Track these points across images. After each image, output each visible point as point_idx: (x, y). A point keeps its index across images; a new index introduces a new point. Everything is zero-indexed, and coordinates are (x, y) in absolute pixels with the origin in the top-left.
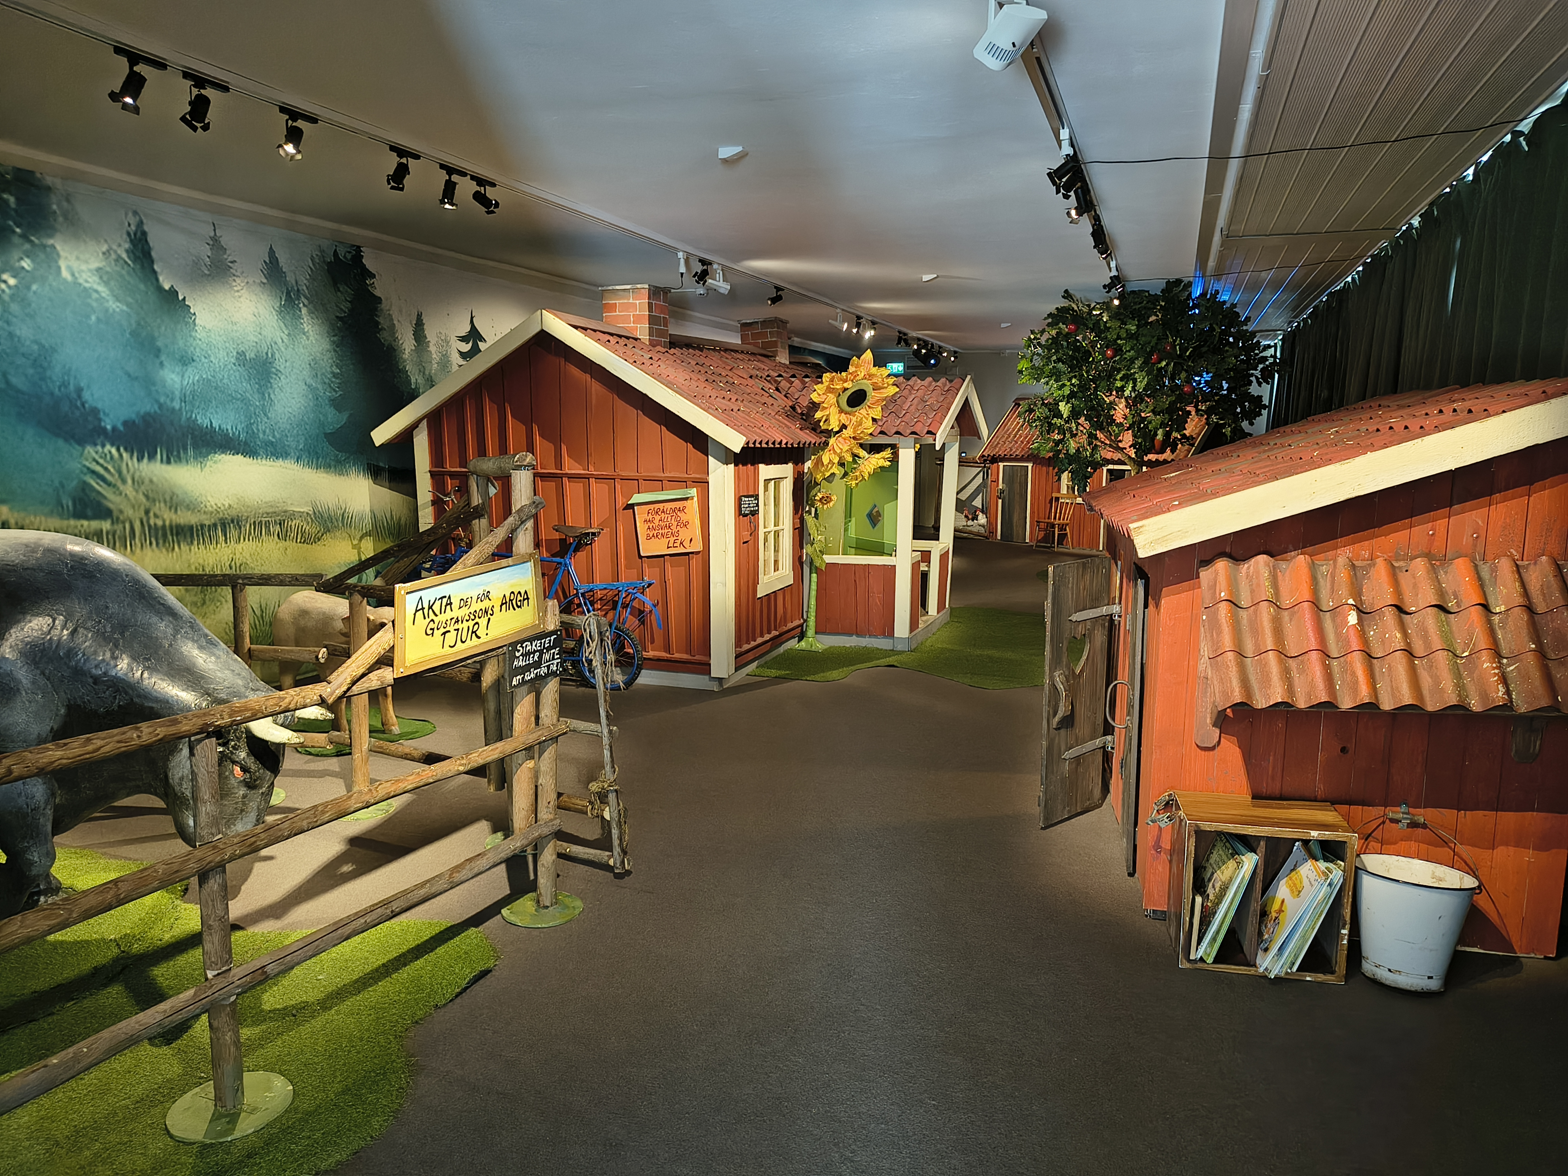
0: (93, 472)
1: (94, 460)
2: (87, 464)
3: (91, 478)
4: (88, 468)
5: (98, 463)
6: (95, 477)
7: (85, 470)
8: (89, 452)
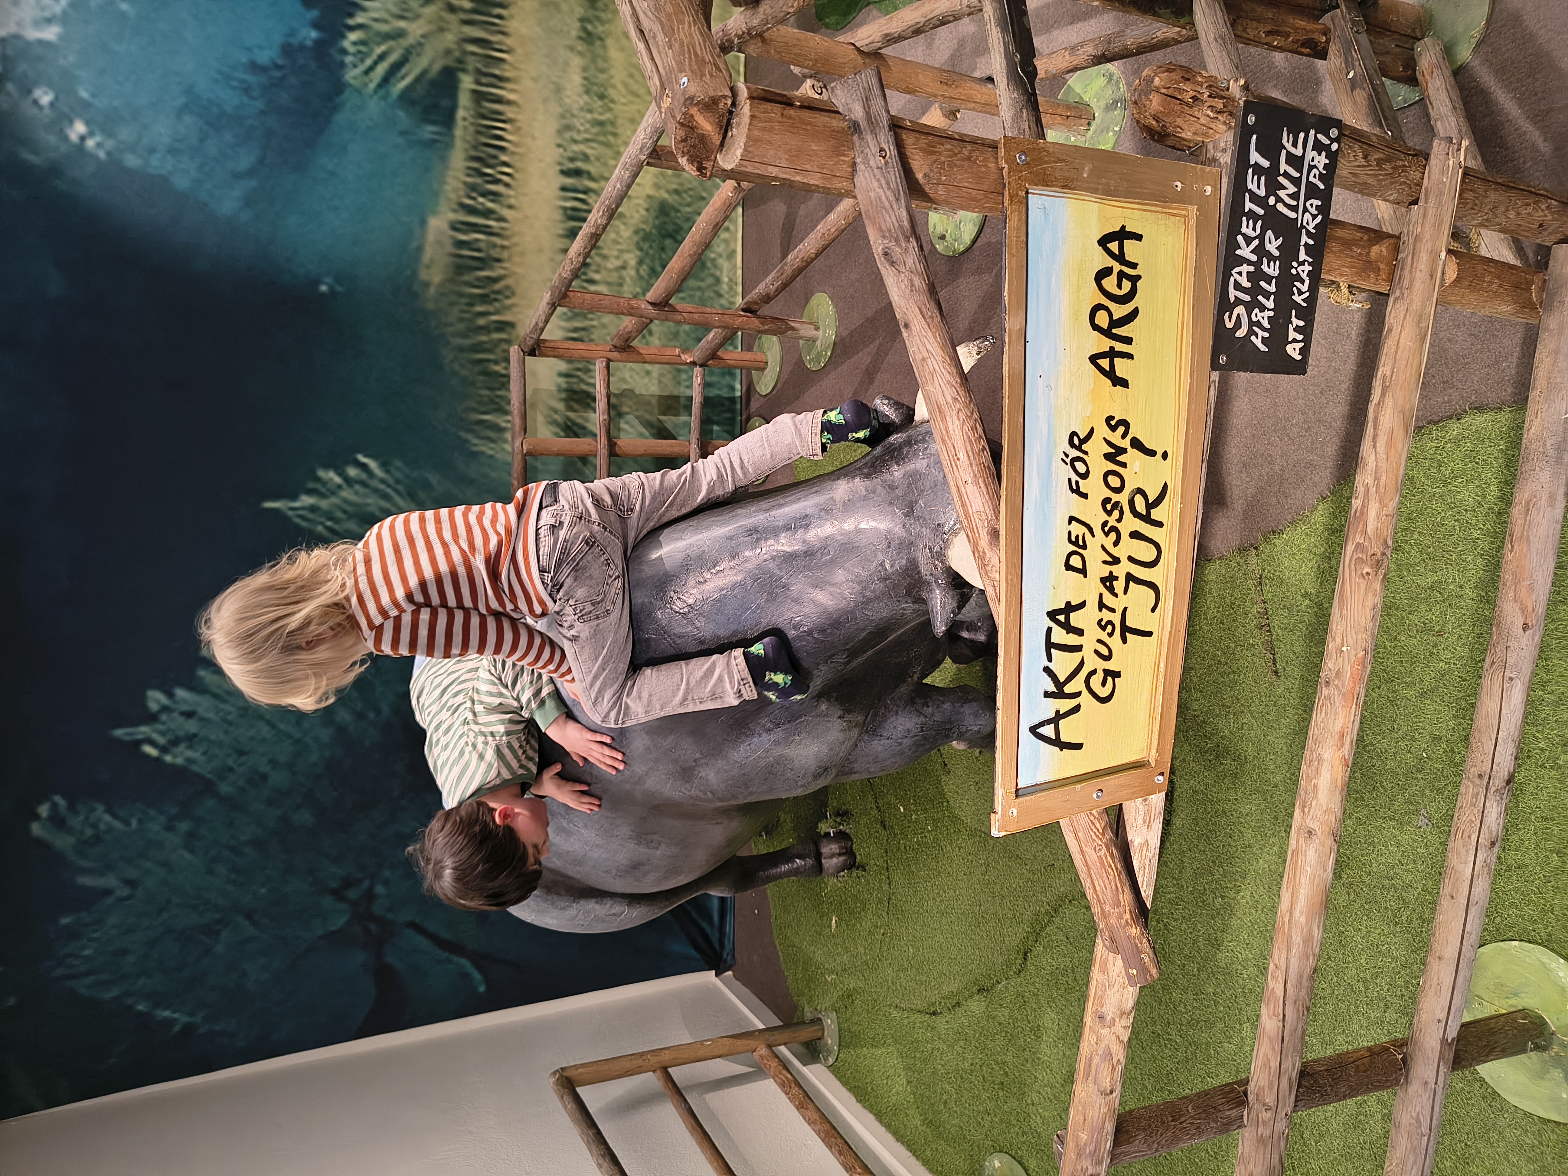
0: (386, 80)
1: (367, 72)
2: (372, 86)
3: (394, 85)
4: (380, 86)
5: (371, 69)
6: (392, 80)
7: (382, 92)
8: (355, 78)
